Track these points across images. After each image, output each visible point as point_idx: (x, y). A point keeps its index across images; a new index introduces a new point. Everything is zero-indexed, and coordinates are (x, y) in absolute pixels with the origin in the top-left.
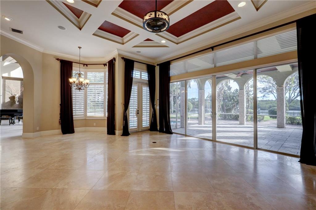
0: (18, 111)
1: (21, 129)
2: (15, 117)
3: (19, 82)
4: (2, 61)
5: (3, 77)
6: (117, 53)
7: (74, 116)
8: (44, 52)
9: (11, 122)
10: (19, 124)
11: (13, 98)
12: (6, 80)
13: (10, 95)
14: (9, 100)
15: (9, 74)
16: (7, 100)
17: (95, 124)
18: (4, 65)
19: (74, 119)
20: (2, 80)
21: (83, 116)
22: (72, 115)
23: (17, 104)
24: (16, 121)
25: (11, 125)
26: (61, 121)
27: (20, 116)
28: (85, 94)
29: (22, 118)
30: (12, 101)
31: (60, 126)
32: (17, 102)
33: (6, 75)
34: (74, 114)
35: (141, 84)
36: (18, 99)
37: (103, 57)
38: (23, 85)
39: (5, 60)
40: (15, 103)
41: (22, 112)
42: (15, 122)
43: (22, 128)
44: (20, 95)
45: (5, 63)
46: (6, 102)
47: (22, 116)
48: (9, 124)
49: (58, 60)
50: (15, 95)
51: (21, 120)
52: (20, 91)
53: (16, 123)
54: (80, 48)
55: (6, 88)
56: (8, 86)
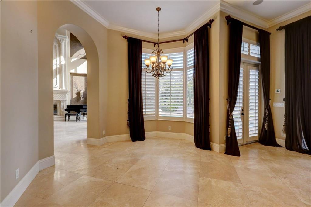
0: (83, 107)
1: (86, 128)
2: (81, 113)
3: (83, 78)
4: (69, 57)
5: (71, 73)
6: (219, 10)
7: (144, 116)
8: (110, 29)
9: (77, 118)
10: (84, 121)
11: (78, 94)
12: (74, 77)
13: (77, 91)
14: (76, 96)
15: (76, 70)
16: (75, 96)
17: (170, 128)
18: (72, 61)
19: (144, 120)
20: (70, 76)
21: (154, 116)
22: (142, 115)
23: (82, 100)
24: (82, 116)
25: (77, 122)
26: (130, 123)
27: (84, 112)
28: (157, 85)
29: (87, 114)
30: (78, 97)
31: (128, 130)
32: (82, 98)
33: (73, 71)
34: (144, 113)
35: (247, 66)
36: (83, 94)
37: (183, 29)
38: (86, 81)
39: (72, 57)
40: (80, 99)
41: (87, 108)
42: (80, 118)
43: (87, 126)
44: (84, 91)
45: (72, 59)
46: (74, 97)
47: (86, 112)
48: (75, 119)
49: (125, 38)
50: (80, 90)
51: (85, 115)
52: (84, 86)
53: (82, 119)
54: (159, 9)
55: (73, 84)
56: (75, 82)
